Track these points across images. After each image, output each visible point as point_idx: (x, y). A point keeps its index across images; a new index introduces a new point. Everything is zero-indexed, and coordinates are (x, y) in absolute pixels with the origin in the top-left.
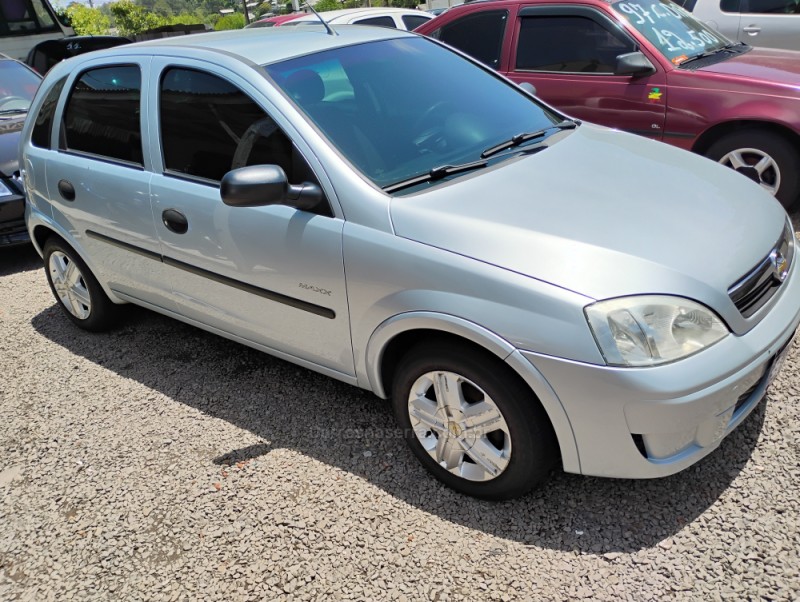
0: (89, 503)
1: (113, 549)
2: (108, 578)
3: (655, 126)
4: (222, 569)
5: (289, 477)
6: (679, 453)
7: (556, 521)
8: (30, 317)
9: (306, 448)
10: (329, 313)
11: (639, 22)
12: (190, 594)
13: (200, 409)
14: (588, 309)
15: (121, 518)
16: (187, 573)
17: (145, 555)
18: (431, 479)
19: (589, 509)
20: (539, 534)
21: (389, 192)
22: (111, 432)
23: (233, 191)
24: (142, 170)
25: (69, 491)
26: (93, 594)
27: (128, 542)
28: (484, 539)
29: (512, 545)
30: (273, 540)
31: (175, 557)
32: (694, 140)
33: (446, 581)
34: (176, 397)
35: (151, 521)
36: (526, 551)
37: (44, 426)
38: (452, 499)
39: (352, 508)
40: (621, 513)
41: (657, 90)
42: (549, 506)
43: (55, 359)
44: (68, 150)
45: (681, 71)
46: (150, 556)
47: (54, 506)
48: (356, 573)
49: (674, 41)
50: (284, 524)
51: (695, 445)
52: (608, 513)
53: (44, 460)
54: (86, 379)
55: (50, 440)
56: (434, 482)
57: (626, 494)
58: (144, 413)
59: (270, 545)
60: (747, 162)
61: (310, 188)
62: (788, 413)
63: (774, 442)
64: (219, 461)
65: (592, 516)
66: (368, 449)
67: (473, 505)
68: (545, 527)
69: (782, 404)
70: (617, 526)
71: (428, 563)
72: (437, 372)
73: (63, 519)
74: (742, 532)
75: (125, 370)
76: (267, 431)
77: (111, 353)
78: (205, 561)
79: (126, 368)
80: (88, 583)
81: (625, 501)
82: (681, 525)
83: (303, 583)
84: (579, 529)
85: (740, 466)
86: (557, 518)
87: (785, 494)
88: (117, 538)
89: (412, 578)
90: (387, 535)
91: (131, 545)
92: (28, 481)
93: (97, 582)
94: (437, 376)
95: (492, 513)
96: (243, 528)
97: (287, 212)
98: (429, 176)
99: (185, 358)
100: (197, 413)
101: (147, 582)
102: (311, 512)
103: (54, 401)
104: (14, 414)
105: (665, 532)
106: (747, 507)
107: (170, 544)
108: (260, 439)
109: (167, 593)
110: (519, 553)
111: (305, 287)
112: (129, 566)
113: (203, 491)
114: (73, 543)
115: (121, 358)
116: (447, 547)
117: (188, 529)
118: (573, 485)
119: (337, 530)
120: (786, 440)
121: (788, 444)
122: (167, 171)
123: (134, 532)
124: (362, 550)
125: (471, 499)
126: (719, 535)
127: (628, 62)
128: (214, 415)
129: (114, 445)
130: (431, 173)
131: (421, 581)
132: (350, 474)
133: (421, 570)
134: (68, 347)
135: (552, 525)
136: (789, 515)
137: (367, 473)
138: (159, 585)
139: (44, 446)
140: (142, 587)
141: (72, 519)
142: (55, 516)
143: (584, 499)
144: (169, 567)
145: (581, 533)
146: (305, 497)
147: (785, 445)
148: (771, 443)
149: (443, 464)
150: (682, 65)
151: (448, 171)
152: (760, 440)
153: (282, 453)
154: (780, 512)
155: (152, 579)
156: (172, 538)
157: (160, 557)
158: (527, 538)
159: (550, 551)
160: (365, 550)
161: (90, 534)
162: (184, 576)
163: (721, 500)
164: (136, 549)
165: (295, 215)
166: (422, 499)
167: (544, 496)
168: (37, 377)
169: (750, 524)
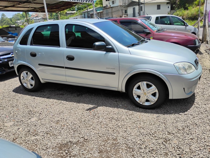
0: (61, 121)
4: (103, 126)
5: (106, 111)
10: (114, 74)
14: (174, 64)
16: (95, 128)
21: (127, 47)
23: (96, 47)
25: (53, 119)
29: (160, 115)
36: (164, 116)
39: (124, 114)
41: (152, 37)
44: (33, 45)
47: (52, 123)
50: (111, 118)
55: (40, 112)
56: (138, 108)
58: (61, 105)
61: (110, 47)
73: (56, 124)
76: (94, 104)
79: (48, 97)
82: (190, 108)
83: (122, 126)
84: (172, 111)
86: (166, 110)
94: (141, 83)
102: (115, 116)
111: (108, 68)
119: (123, 117)
127: (146, 31)
128: (79, 103)
130: (132, 44)
132: (119, 109)
137: (123, 108)
146: (112, 114)
149: (141, 103)
150: (156, 32)
151: (135, 44)
153: (101, 108)
159: (168, 115)
165: (105, 53)
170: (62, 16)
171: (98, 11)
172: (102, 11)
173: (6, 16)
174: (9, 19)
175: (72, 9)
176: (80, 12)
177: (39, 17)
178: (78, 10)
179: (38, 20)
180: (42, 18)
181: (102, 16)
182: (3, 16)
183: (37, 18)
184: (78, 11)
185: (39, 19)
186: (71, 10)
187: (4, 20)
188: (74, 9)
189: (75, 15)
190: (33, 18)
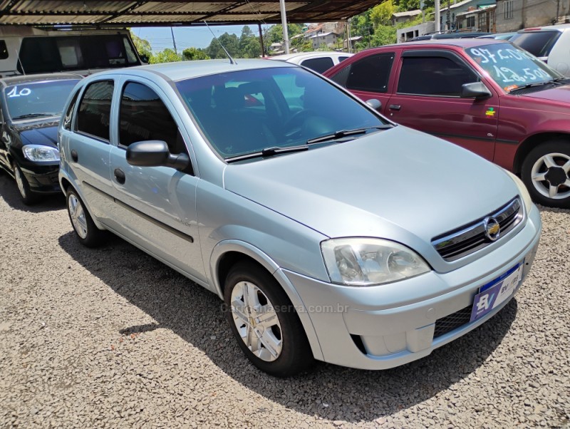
0: (37, 348)
1: (37, 377)
2: (26, 393)
3: (490, 134)
4: (92, 397)
5: (158, 347)
6: (391, 354)
7: (314, 395)
8: (58, 236)
9: (178, 330)
10: (191, 239)
11: (483, 62)
12: (66, 409)
13: (127, 299)
14: (323, 244)
15: (50, 359)
16: (71, 397)
17: (53, 383)
18: (245, 359)
19: (339, 390)
20: (298, 403)
22: (69, 308)
23: (133, 156)
24: (108, 144)
25: (30, 339)
26: (14, 401)
27: (47, 374)
28: (261, 400)
29: (277, 407)
30: (129, 384)
31: (70, 386)
32: (518, 146)
33: (222, 424)
34: (117, 290)
35: (66, 363)
36: (284, 412)
37: (35, 300)
38: (253, 373)
39: (187, 370)
40: (361, 396)
41: (492, 109)
42: (314, 385)
43: (60, 262)
44: (78, 131)
45: (511, 96)
46: (55, 384)
47: (17, 348)
48: (169, 411)
49: (509, 75)
50: (140, 375)
51: (407, 350)
52: (352, 394)
53: (25, 320)
54: (72, 275)
55: (34, 309)
57: (371, 384)
58: (94, 298)
59: (126, 386)
60: (557, 164)
61: (182, 157)
62: (519, 344)
63: (498, 362)
64: (122, 332)
65: (340, 395)
66: (215, 335)
67: (264, 378)
68: (304, 399)
69: (517, 337)
70: (354, 404)
71: (217, 411)
72: (244, 282)
73: (19, 355)
74: (441, 420)
75: (96, 272)
76: (160, 317)
77: (93, 261)
78: (84, 392)
79: (98, 270)
80: (14, 395)
81: (367, 389)
82: (398, 410)
83: (134, 412)
84: (327, 402)
85: (463, 376)
86: (315, 393)
87: (488, 399)
88: (42, 370)
89: (202, 419)
90: (200, 390)
91: (48, 376)
92: (11, 331)
93: (19, 395)
94: (244, 285)
95: (274, 385)
96: (115, 374)
97: (171, 171)
98: (261, 154)
99: (134, 267)
100: (124, 300)
101: (46, 399)
102: (160, 369)
103: (47, 287)
104: (23, 291)
105: (384, 413)
106: (454, 404)
107: (70, 378)
108: (154, 321)
109: (54, 407)
110: (279, 413)
111: (178, 221)
112: (41, 388)
113: (103, 349)
114: (17, 370)
115: (98, 264)
116: (234, 402)
117: (84, 371)
118: (337, 373)
119: (171, 384)
120: (507, 362)
121: (508, 365)
122: (120, 145)
123: (53, 368)
124: (180, 397)
125: (265, 374)
126: (423, 420)
127: (471, 89)
128: (133, 303)
129: (68, 315)
130: (263, 152)
131: (207, 422)
132: (197, 349)
133: (210, 415)
134: (72, 255)
135: (309, 398)
136: (484, 414)
137: (207, 350)
138: (52, 401)
139: (29, 311)
140: (42, 401)
141: (24, 356)
142: (15, 353)
143: (340, 384)
144: (63, 392)
145: (327, 405)
146: (162, 360)
147: (505, 365)
148: (495, 363)
149: (250, 348)
150: (513, 92)
151: (276, 151)
152: (488, 359)
153: (162, 332)
154: (477, 411)
155: (50, 397)
156: (73, 375)
157: (62, 385)
158: (289, 404)
159: (300, 414)
160: (182, 398)
161: (29, 366)
162: (68, 398)
163: (437, 397)
164: (50, 378)
165: (176, 174)
166: (234, 370)
167: (314, 378)
168: (46, 271)
169: (449, 416)
170: (380, 25)
171: (484, 8)
172: (495, 5)
173: (251, 32)
174: (256, 39)
175: (410, 6)
176: (430, 12)
177: (324, 32)
178: (427, 7)
179: (321, 41)
180: (333, 33)
181: (491, 20)
182: (246, 32)
183: (320, 35)
184: (427, 10)
185: (324, 37)
186: (406, 7)
187: (247, 42)
188: (417, 4)
189: (415, 22)
190: (311, 36)
